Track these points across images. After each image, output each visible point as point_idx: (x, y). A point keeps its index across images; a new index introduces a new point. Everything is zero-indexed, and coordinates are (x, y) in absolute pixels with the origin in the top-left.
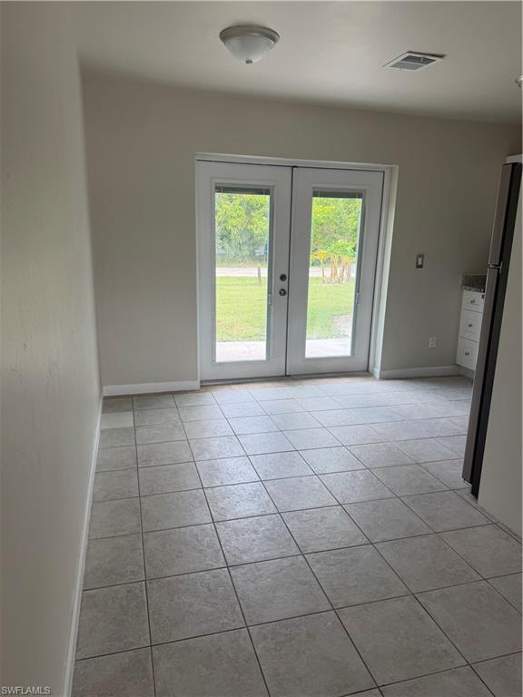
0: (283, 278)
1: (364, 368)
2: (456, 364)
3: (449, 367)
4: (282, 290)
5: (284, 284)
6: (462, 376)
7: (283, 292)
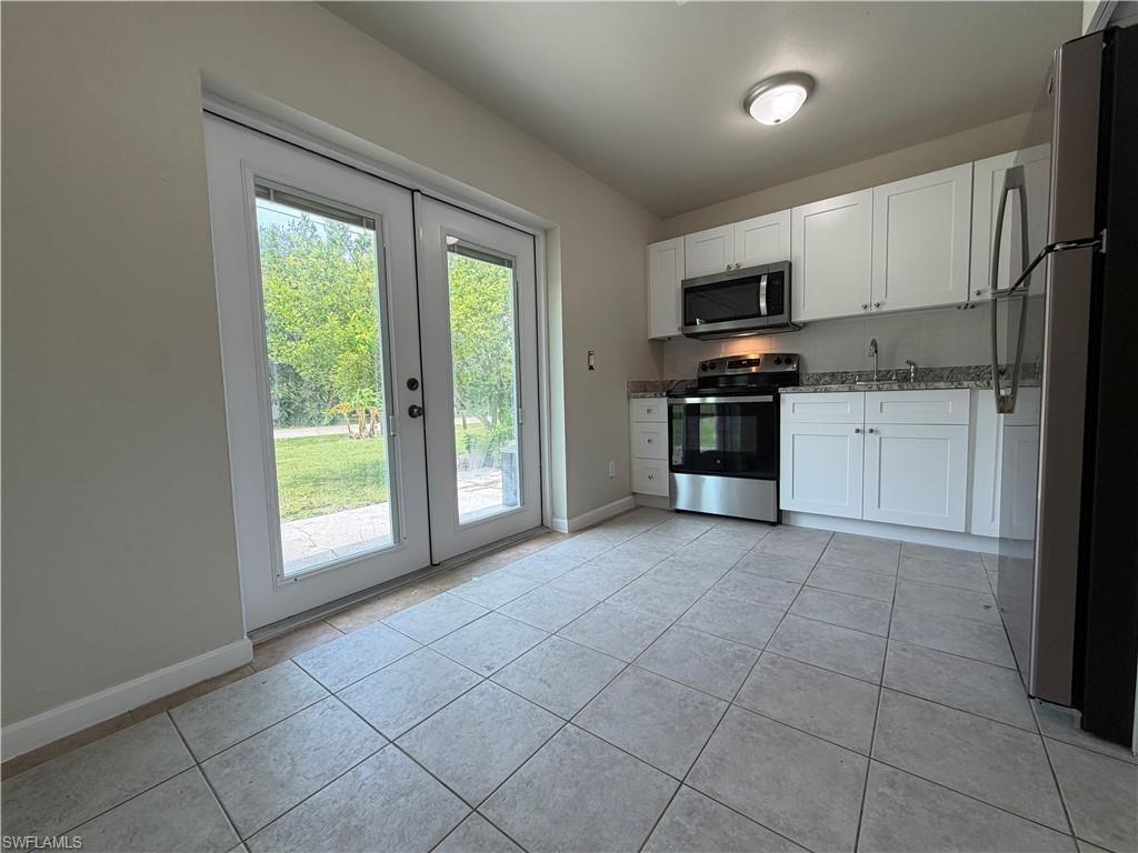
0: (412, 384)
1: (539, 523)
2: (634, 494)
3: (627, 498)
4: (413, 407)
5: (415, 398)
6: (641, 507)
7: (416, 412)
